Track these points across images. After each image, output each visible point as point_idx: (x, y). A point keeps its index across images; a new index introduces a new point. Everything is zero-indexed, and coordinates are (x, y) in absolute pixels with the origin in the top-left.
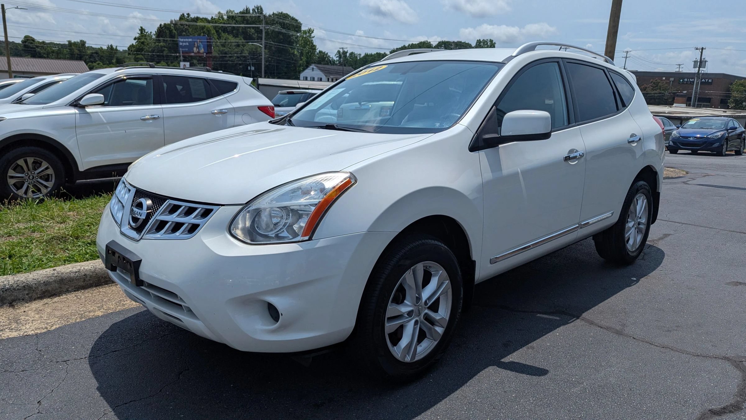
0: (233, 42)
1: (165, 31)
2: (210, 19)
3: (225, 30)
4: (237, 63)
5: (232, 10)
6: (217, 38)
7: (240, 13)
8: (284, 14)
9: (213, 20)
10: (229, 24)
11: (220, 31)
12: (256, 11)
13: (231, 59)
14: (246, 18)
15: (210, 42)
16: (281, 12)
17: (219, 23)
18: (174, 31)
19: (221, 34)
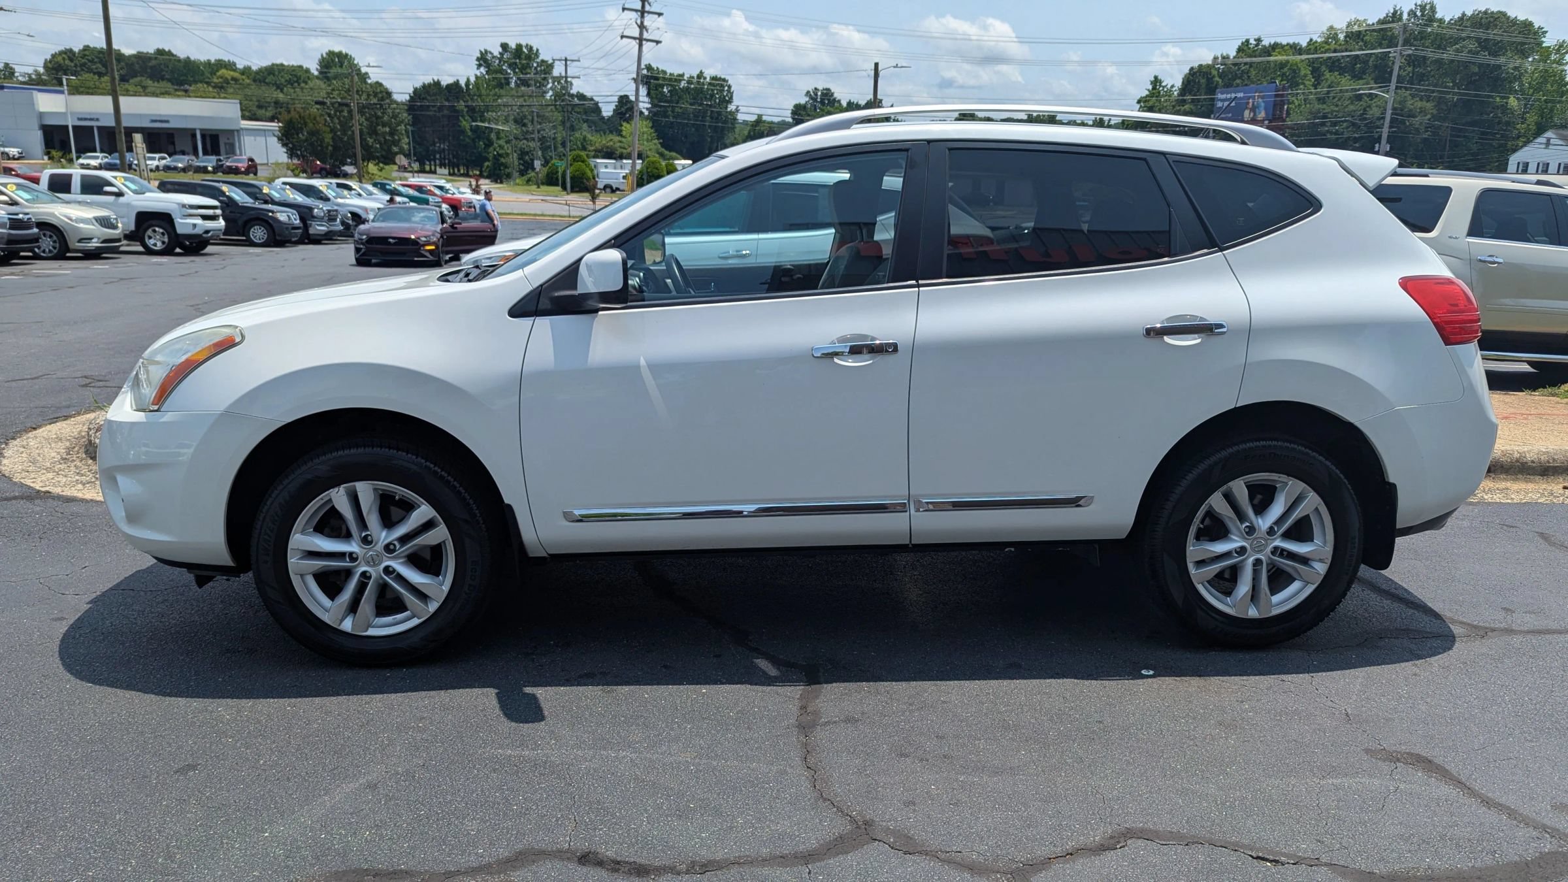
0: (1347, 91)
1: (1199, 82)
2: (1304, 44)
3: (1334, 65)
4: (1349, 137)
5: (1361, 18)
6: (1313, 85)
7: (1380, 22)
8: (1492, 13)
9: (1313, 47)
10: (1346, 50)
11: (1323, 68)
12: (1419, 13)
13: (1333, 129)
14: (1389, 34)
15: (1282, 96)
16: (1484, 9)
17: (1322, 53)
18: (1217, 79)
19: (1323, 75)
